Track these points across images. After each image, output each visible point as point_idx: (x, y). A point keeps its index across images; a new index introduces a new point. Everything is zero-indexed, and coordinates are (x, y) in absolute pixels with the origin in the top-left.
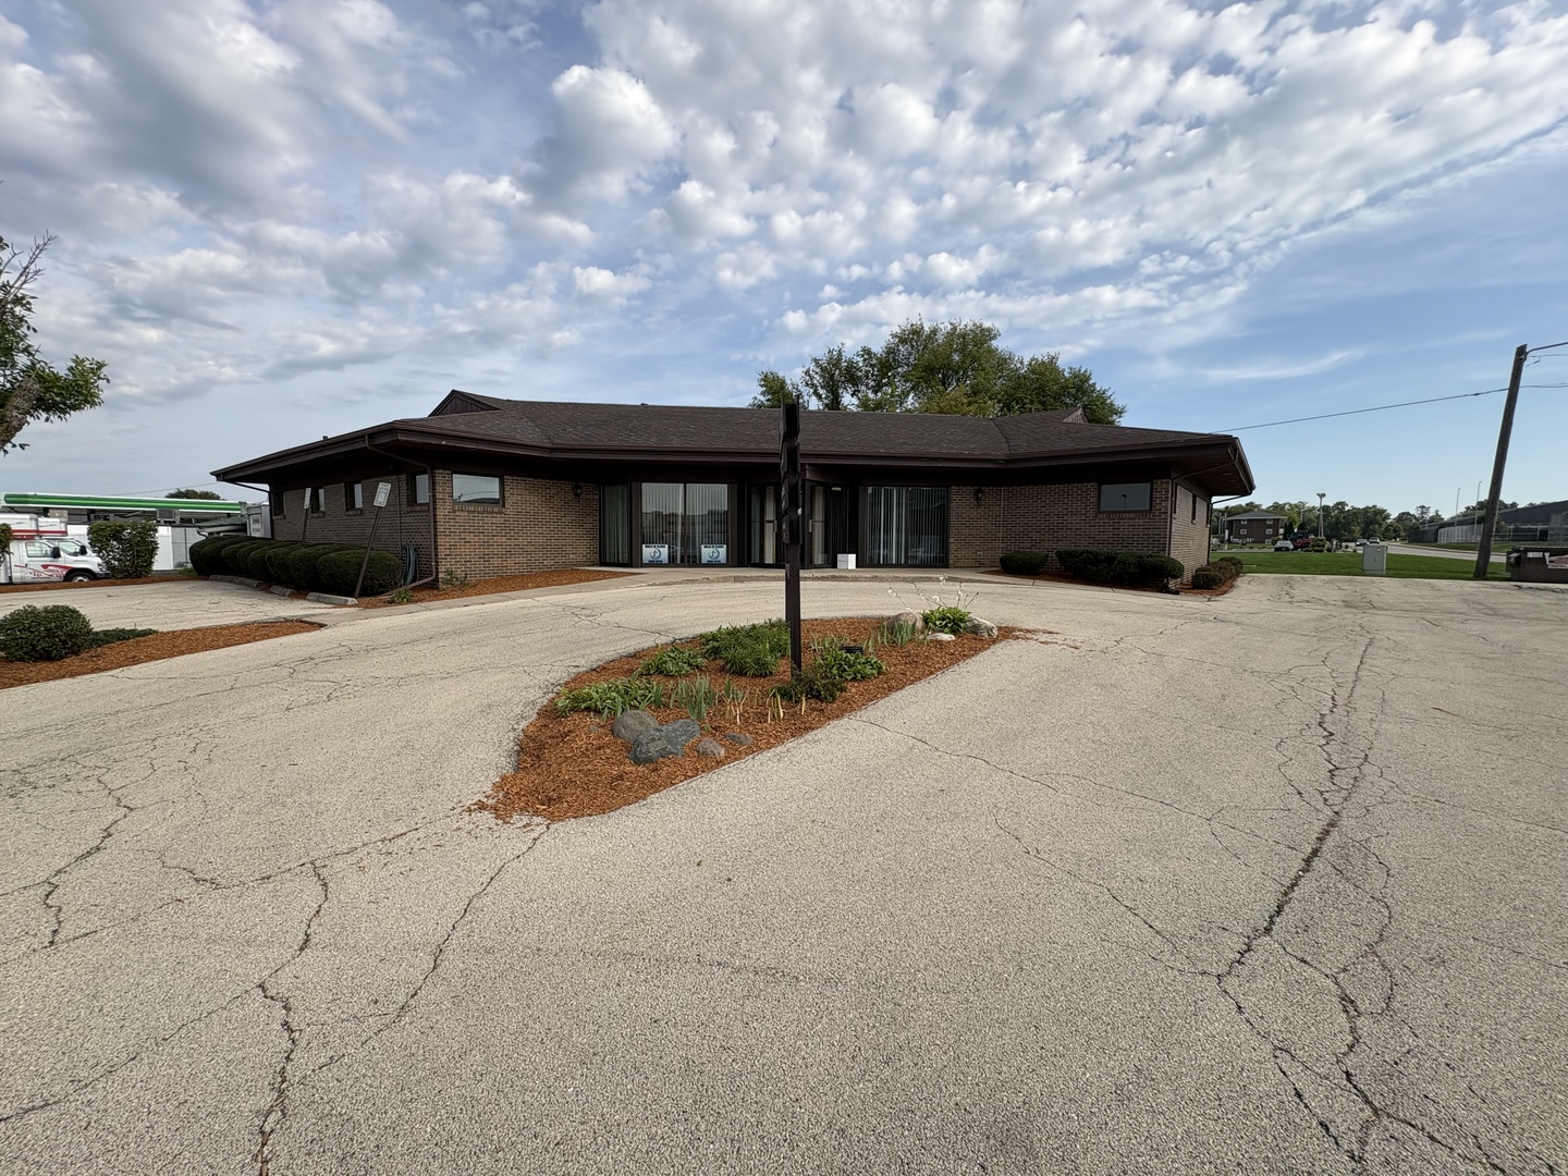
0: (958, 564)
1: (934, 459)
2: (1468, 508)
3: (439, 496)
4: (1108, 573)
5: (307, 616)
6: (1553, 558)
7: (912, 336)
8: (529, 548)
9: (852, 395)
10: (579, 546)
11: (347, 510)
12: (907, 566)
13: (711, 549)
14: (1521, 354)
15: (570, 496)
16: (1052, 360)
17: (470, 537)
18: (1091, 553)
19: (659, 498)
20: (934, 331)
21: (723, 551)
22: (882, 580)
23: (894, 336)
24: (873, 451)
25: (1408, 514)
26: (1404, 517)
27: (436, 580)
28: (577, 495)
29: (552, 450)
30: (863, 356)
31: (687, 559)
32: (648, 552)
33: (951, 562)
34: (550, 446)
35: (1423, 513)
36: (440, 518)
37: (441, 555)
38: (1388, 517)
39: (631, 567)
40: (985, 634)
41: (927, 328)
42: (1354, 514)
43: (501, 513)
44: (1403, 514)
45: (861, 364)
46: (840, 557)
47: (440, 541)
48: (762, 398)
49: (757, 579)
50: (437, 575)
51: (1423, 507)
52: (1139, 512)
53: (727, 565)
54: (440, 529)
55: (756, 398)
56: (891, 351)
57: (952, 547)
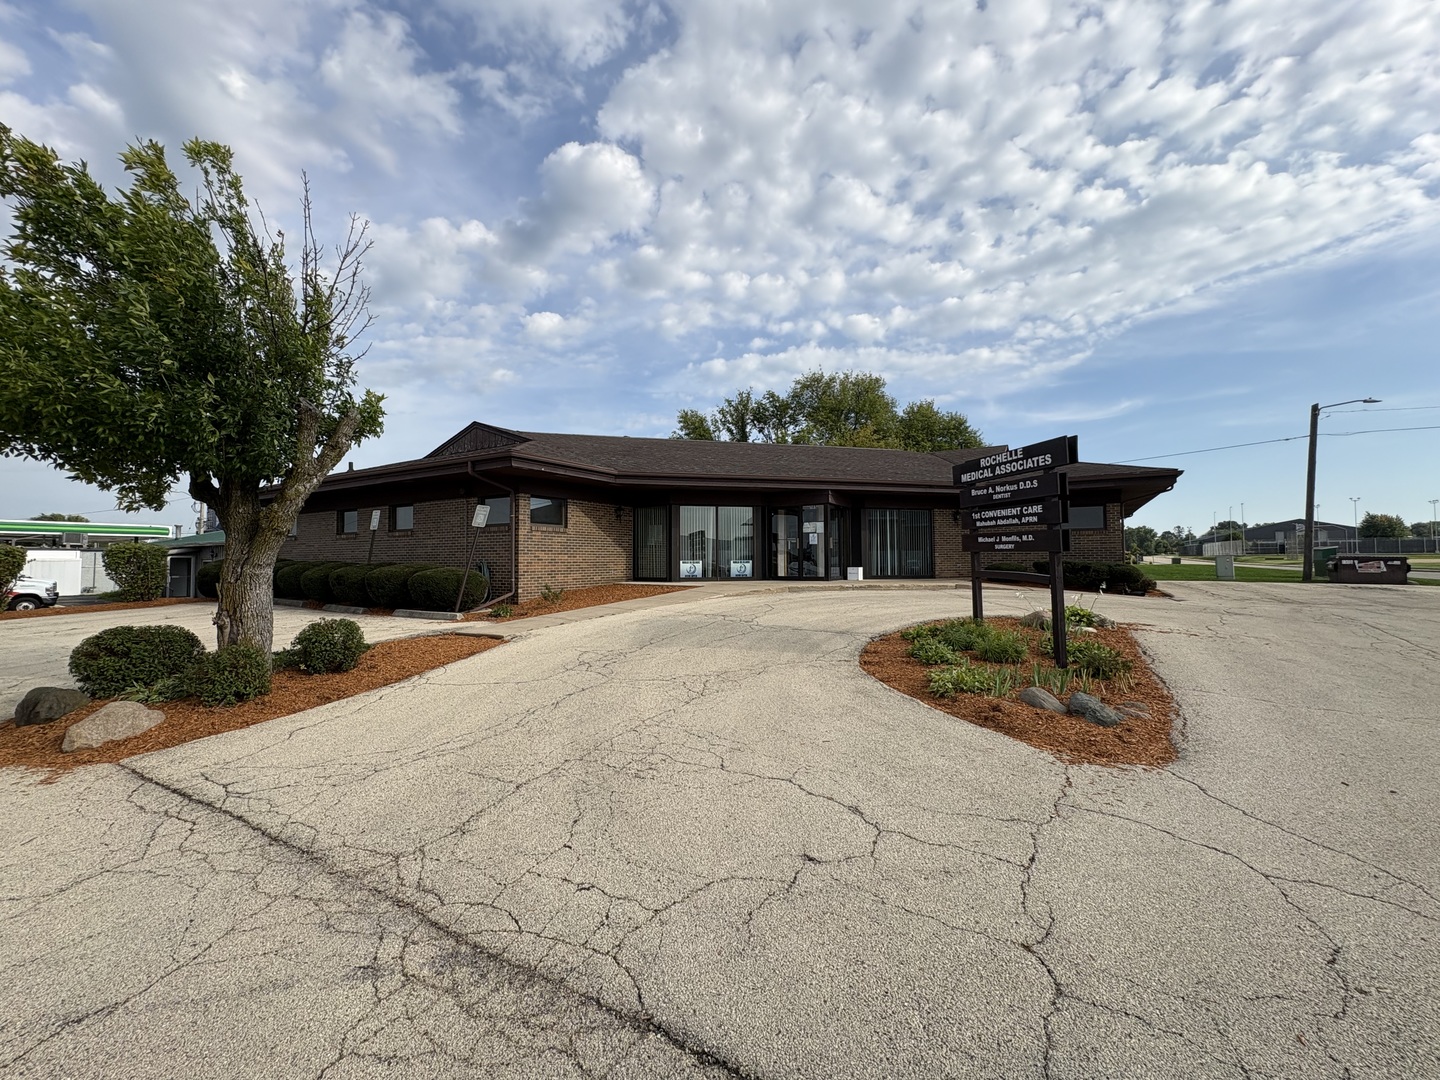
0: (943, 575)
1: (931, 487)
2: (1212, 528)
3: (521, 517)
4: (1084, 580)
5: (457, 629)
6: (1361, 565)
7: (813, 383)
8: (584, 565)
9: (760, 432)
10: (617, 563)
11: (389, 531)
12: (900, 576)
13: (739, 565)
14: (1315, 410)
15: (614, 518)
16: (930, 405)
17: (542, 555)
18: (1069, 563)
19: (695, 519)
20: (832, 380)
21: (749, 565)
22: (908, 588)
23: (798, 382)
24: (882, 480)
25: (1169, 533)
26: (1166, 535)
27: (516, 595)
28: (619, 516)
29: (617, 476)
30: (768, 398)
31: (718, 573)
32: (685, 567)
33: (937, 573)
34: (616, 472)
35: (1179, 532)
36: (521, 538)
37: (521, 572)
38: (1155, 535)
39: (670, 581)
40: (1110, 627)
41: (827, 376)
42: (1130, 533)
43: (564, 533)
44: (1166, 533)
45: (768, 405)
46: (850, 570)
47: (521, 559)
48: (682, 433)
49: (809, 589)
50: (516, 590)
51: (1179, 527)
52: (1096, 529)
53: (754, 577)
54: (521, 548)
55: (675, 432)
56: (796, 396)
57: (938, 561)
